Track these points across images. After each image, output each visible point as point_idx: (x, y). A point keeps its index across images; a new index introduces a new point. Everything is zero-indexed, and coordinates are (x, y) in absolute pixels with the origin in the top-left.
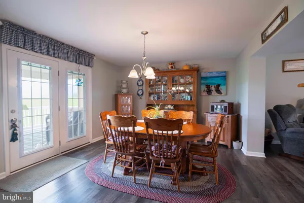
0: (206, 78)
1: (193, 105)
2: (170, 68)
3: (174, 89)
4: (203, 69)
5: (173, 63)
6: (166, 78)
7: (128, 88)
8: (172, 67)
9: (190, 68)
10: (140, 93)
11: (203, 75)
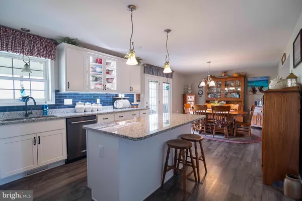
0: (252, 82)
1: (241, 101)
2: (223, 75)
3: (226, 89)
4: (249, 75)
5: (225, 72)
6: (221, 83)
7: (191, 90)
8: (225, 75)
9: (239, 75)
10: (201, 93)
11: (249, 79)
